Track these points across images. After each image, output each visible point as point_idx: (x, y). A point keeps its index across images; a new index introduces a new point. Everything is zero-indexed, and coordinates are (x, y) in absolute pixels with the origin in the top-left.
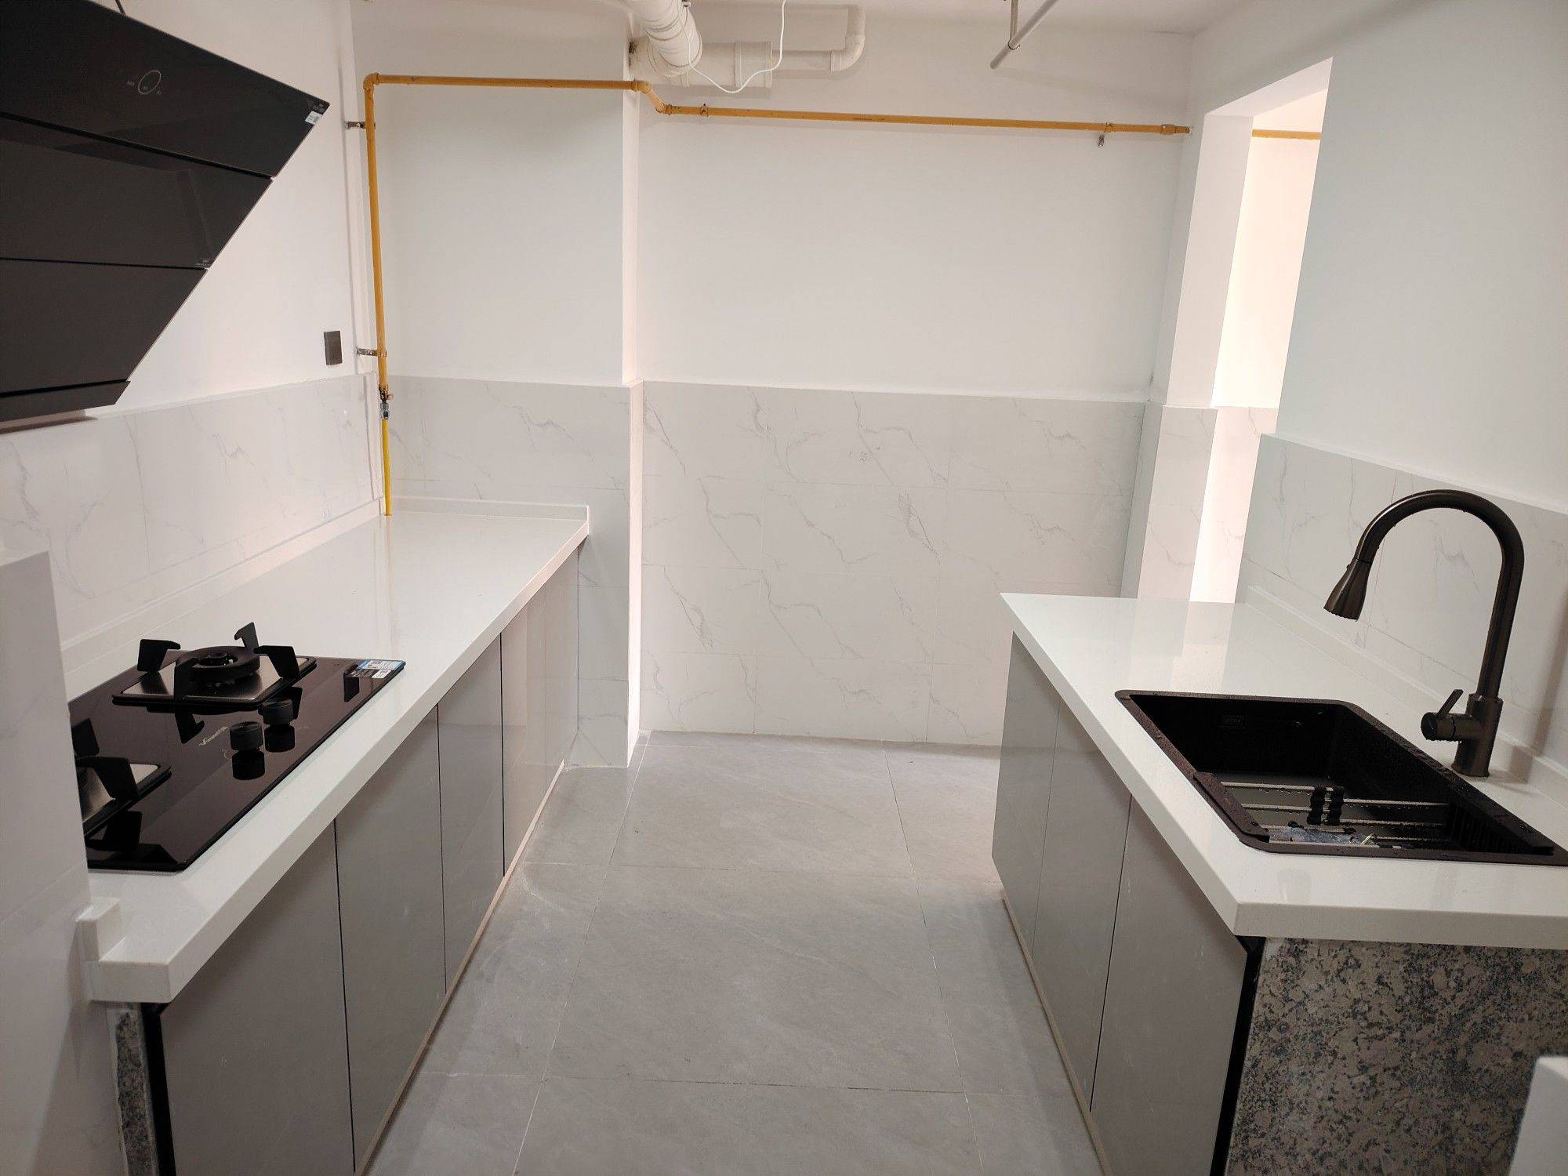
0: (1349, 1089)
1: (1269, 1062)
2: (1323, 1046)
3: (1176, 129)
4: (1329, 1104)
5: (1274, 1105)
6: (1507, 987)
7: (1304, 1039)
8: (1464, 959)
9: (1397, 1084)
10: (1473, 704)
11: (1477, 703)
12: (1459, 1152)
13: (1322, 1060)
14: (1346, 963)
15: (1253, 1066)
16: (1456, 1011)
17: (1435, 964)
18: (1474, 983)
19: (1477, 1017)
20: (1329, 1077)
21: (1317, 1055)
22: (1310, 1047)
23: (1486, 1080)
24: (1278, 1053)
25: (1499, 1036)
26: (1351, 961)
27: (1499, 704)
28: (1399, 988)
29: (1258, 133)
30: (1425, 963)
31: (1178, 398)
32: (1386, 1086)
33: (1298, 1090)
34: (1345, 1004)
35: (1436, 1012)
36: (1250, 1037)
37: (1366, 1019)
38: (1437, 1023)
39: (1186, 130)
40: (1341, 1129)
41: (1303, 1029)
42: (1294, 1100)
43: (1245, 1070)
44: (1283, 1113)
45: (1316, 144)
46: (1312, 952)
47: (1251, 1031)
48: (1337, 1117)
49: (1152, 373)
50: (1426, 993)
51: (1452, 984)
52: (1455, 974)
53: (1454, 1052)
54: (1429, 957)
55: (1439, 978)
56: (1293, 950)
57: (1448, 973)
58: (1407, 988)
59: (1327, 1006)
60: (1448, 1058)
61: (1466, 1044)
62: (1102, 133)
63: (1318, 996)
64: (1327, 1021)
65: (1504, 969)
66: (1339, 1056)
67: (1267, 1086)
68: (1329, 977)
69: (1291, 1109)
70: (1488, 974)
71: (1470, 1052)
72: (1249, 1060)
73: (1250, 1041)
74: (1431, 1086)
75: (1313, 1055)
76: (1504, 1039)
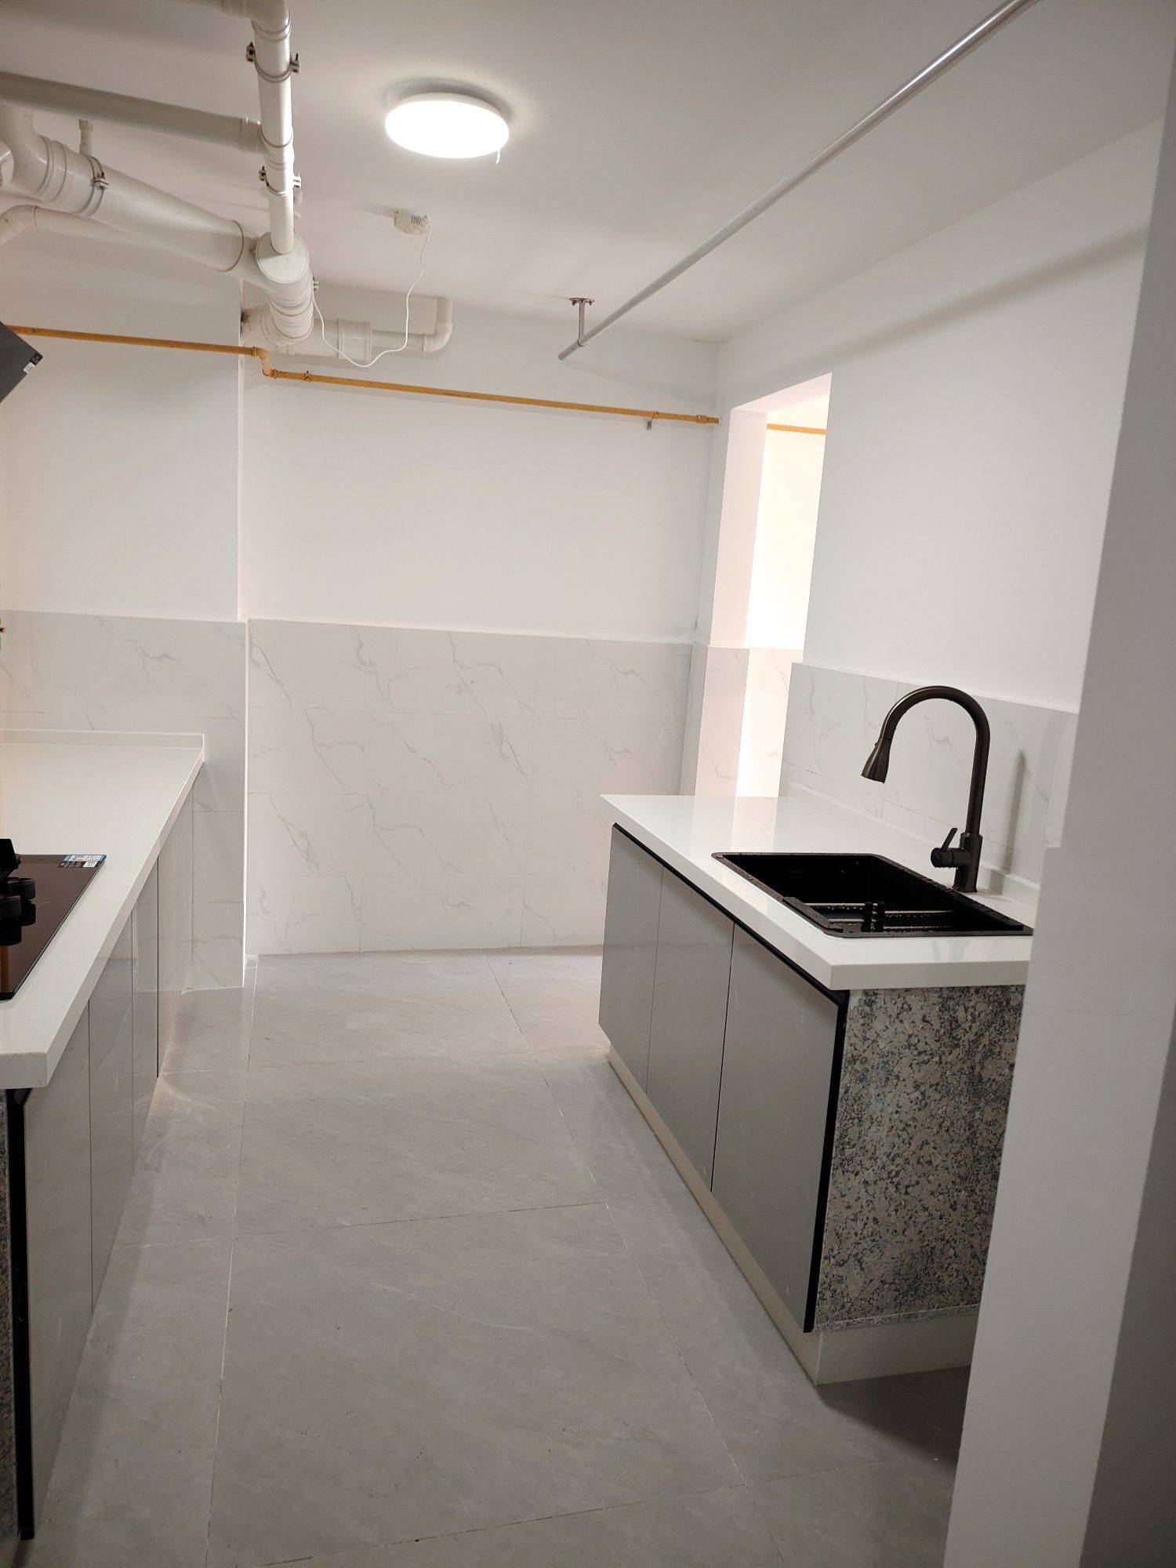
0: (908, 1103)
1: (855, 1089)
2: (890, 1072)
3: (709, 420)
4: (896, 1116)
5: (860, 1121)
6: (1003, 1017)
7: (877, 1068)
8: (975, 998)
9: (938, 1096)
10: (965, 840)
11: (966, 838)
12: (980, 1143)
13: (889, 1082)
14: (902, 1008)
15: (846, 1092)
16: (973, 1038)
17: (958, 1004)
18: (982, 1015)
19: (985, 1041)
20: (895, 1096)
21: (887, 1079)
22: (883, 1075)
23: (994, 1087)
24: (861, 1081)
25: (1000, 1052)
26: (905, 1006)
27: (980, 838)
28: (936, 1024)
29: (771, 427)
30: (951, 1003)
31: (719, 640)
32: (933, 1098)
33: (875, 1108)
34: (903, 1038)
35: (960, 1040)
36: (842, 1070)
37: (917, 1049)
38: (962, 1047)
39: (716, 421)
40: (905, 1135)
41: (876, 1060)
42: (875, 1116)
43: (840, 1096)
44: (867, 1127)
45: (823, 438)
46: (880, 1001)
47: (843, 1065)
48: (903, 1125)
49: (697, 620)
50: (953, 1026)
51: (969, 1018)
52: (971, 1010)
53: (973, 1068)
54: (954, 999)
55: (961, 1014)
56: (867, 1001)
57: (966, 1010)
58: (941, 1023)
59: (892, 1042)
60: (970, 1073)
61: (980, 1062)
62: (650, 418)
63: (885, 1035)
64: (892, 1053)
65: (1000, 1004)
66: (901, 1079)
67: (855, 1107)
68: (892, 1019)
69: (872, 1123)
70: (991, 1008)
71: (983, 1067)
72: (842, 1087)
73: (842, 1073)
74: (960, 1095)
75: (884, 1079)
76: (1003, 1056)
